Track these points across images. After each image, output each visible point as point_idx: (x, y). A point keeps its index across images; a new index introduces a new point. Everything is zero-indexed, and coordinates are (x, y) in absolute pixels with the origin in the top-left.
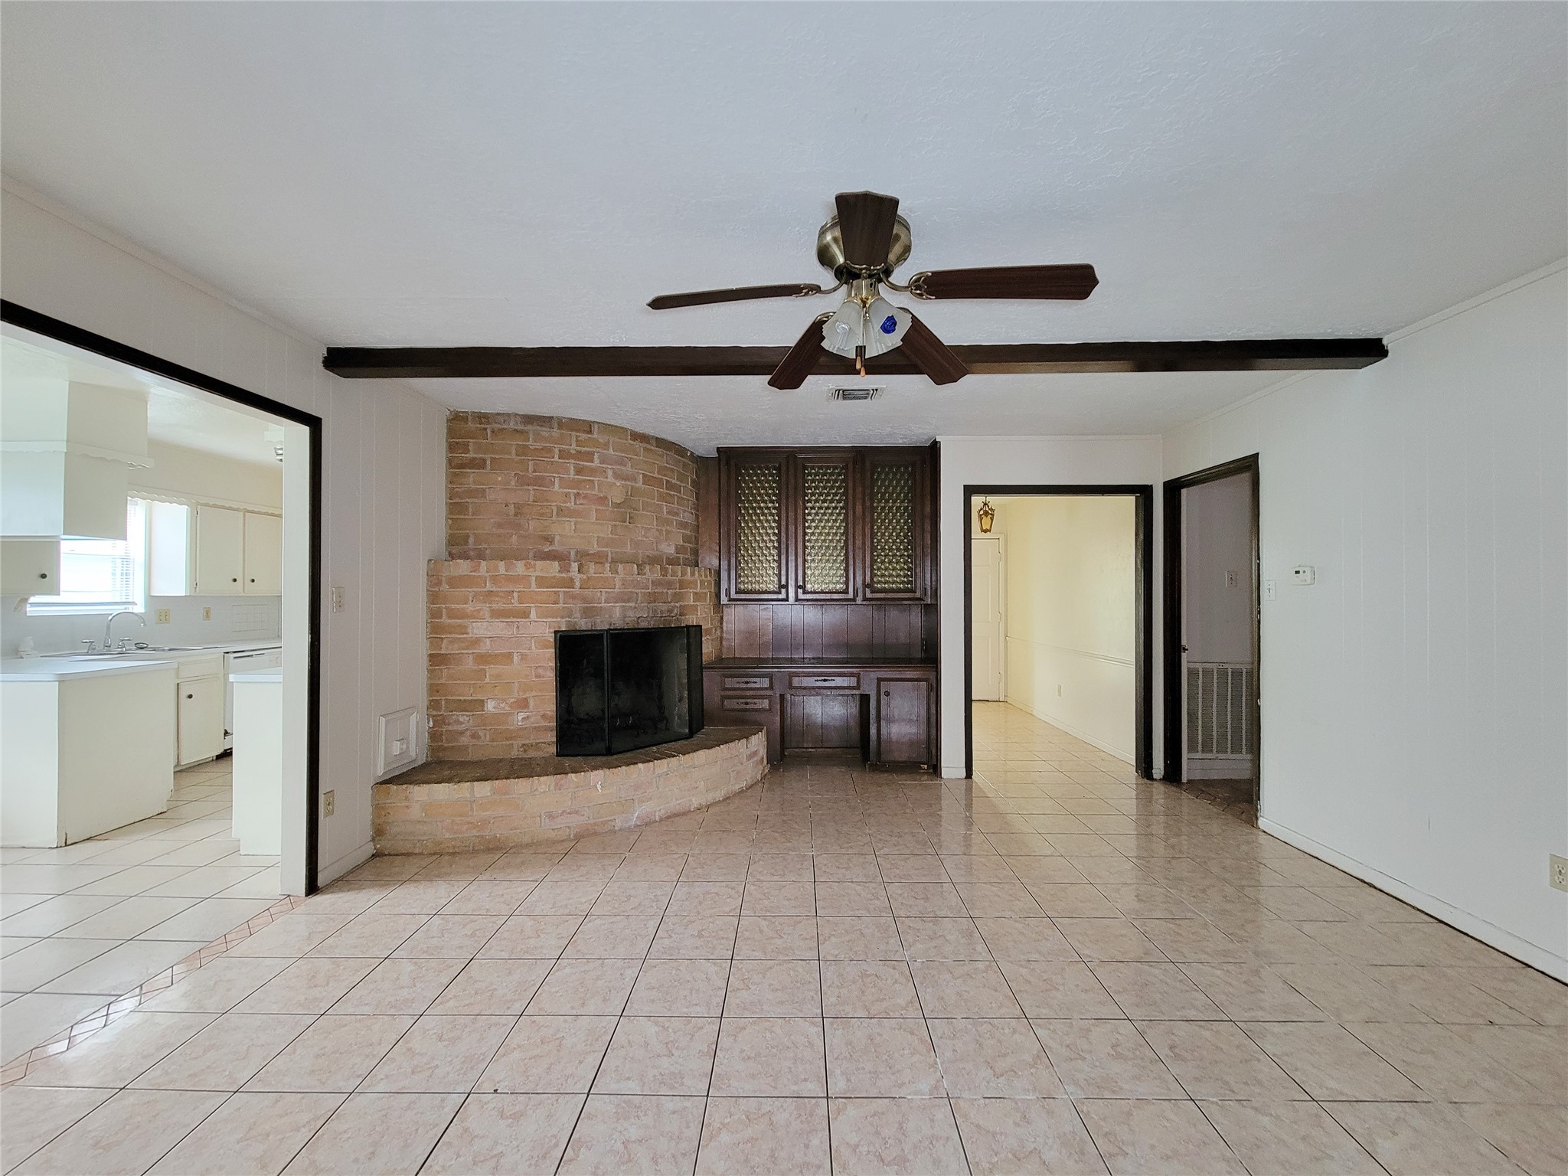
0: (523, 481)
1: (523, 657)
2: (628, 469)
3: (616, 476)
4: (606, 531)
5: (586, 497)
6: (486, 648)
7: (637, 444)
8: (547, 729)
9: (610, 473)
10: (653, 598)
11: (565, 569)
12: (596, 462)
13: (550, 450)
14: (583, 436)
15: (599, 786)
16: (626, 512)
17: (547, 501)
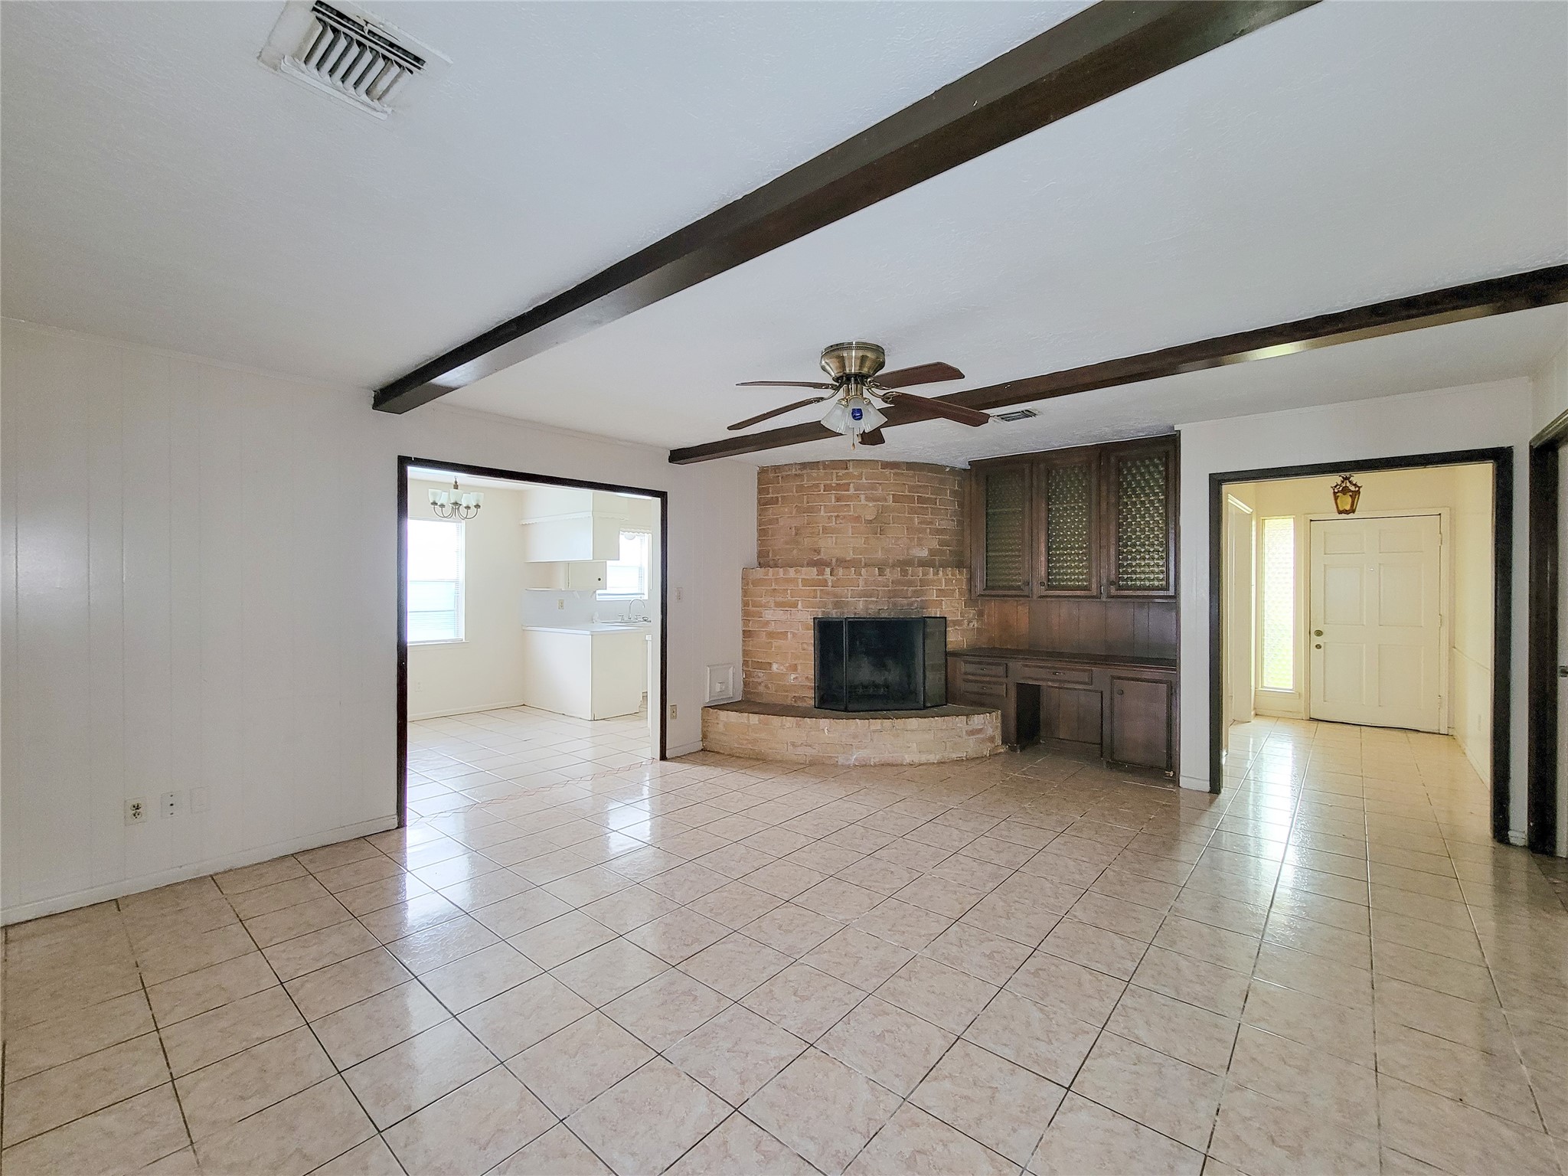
0: (800, 510)
1: (794, 635)
2: (879, 492)
3: (868, 499)
4: (860, 542)
5: (844, 518)
6: (772, 627)
7: (887, 471)
8: (809, 688)
9: (863, 497)
10: (893, 594)
11: (821, 573)
12: (852, 491)
13: (817, 486)
14: (842, 472)
15: (826, 731)
16: (878, 526)
17: (817, 523)
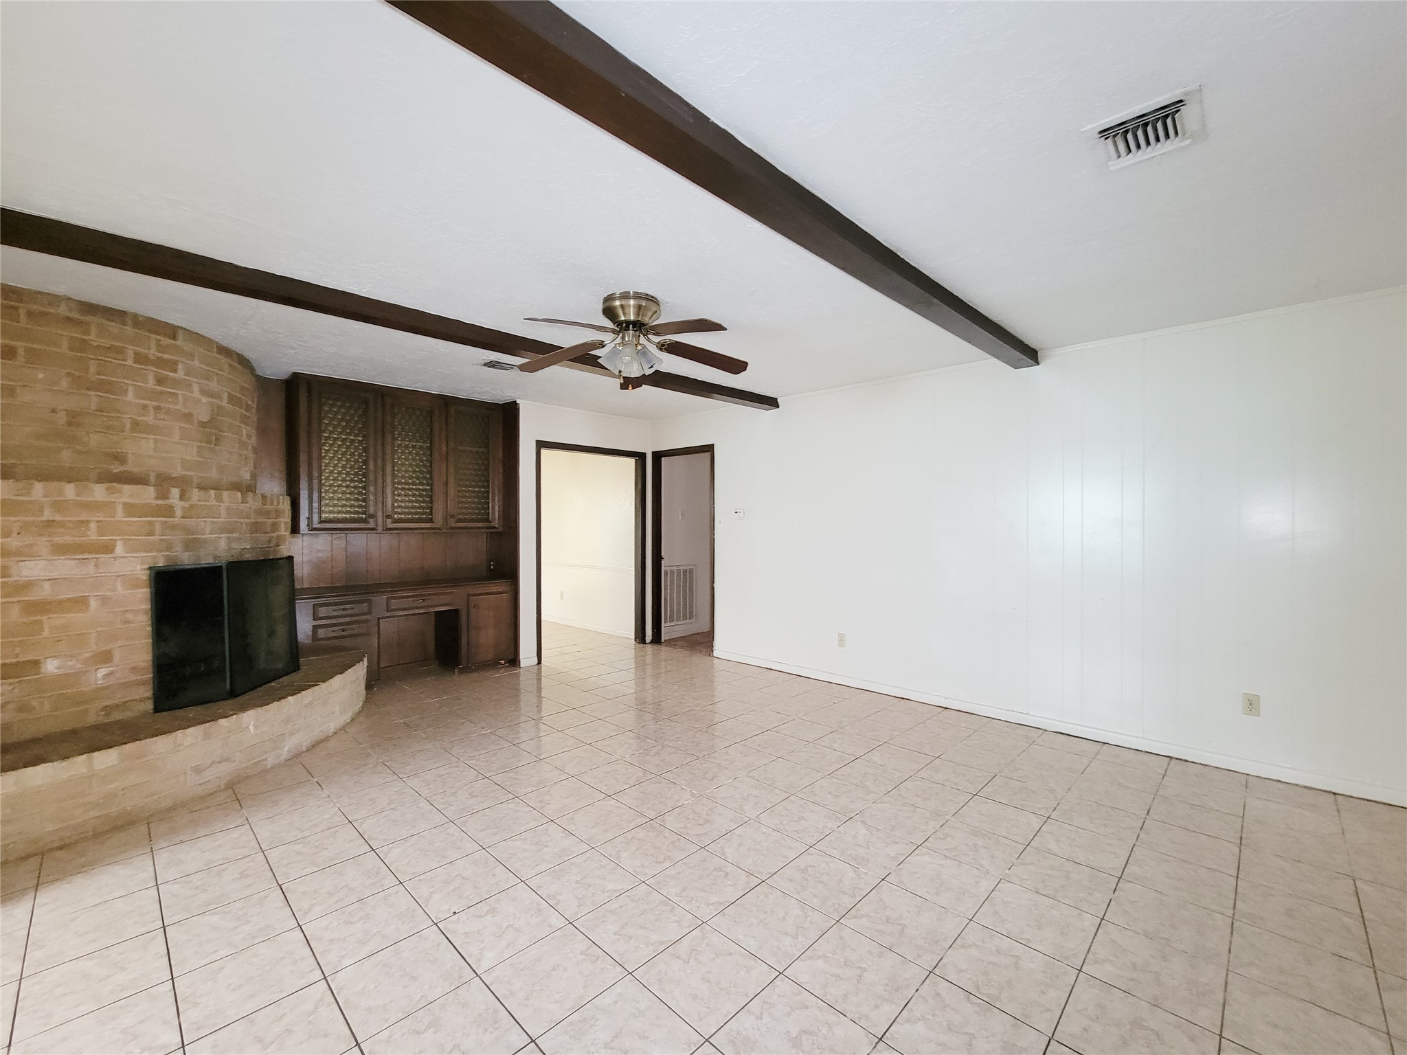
0: (80, 383)
1: (104, 600)
2: (214, 385)
3: (203, 392)
4: (191, 453)
5: (168, 412)
6: (46, 592)
8: (143, 683)
9: (196, 388)
11: (163, 495)
12: (180, 374)
13: (120, 351)
14: (166, 341)
15: (251, 727)
16: (211, 432)
17: (118, 411)
